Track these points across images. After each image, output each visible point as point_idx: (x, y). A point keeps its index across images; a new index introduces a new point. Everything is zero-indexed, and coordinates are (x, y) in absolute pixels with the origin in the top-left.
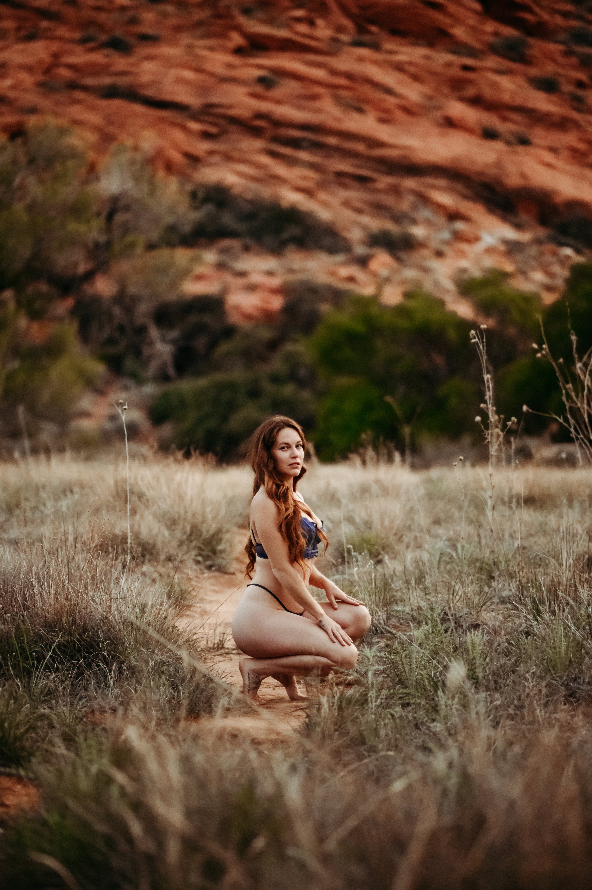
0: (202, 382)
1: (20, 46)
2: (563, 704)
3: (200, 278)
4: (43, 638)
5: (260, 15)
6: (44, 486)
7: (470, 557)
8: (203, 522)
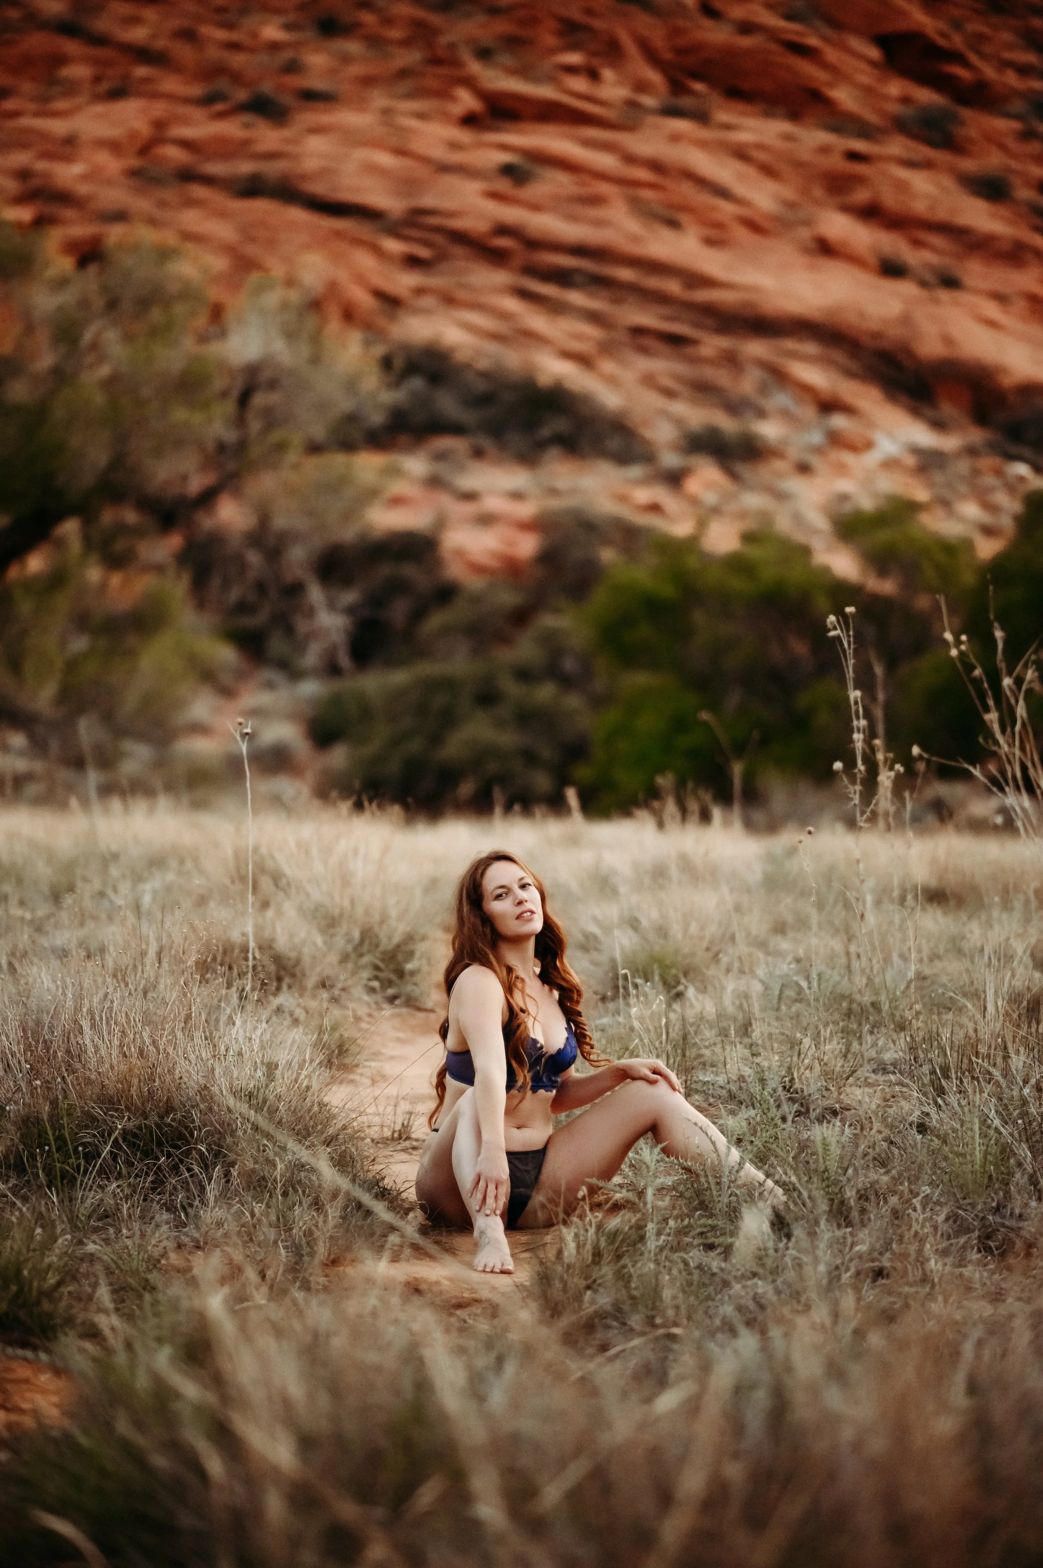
0: (400, 677)
1: (100, 108)
2: (975, 1250)
3: (397, 501)
4: (98, 1121)
5: (506, 59)
6: (115, 857)
7: (831, 993)
8: (382, 922)
